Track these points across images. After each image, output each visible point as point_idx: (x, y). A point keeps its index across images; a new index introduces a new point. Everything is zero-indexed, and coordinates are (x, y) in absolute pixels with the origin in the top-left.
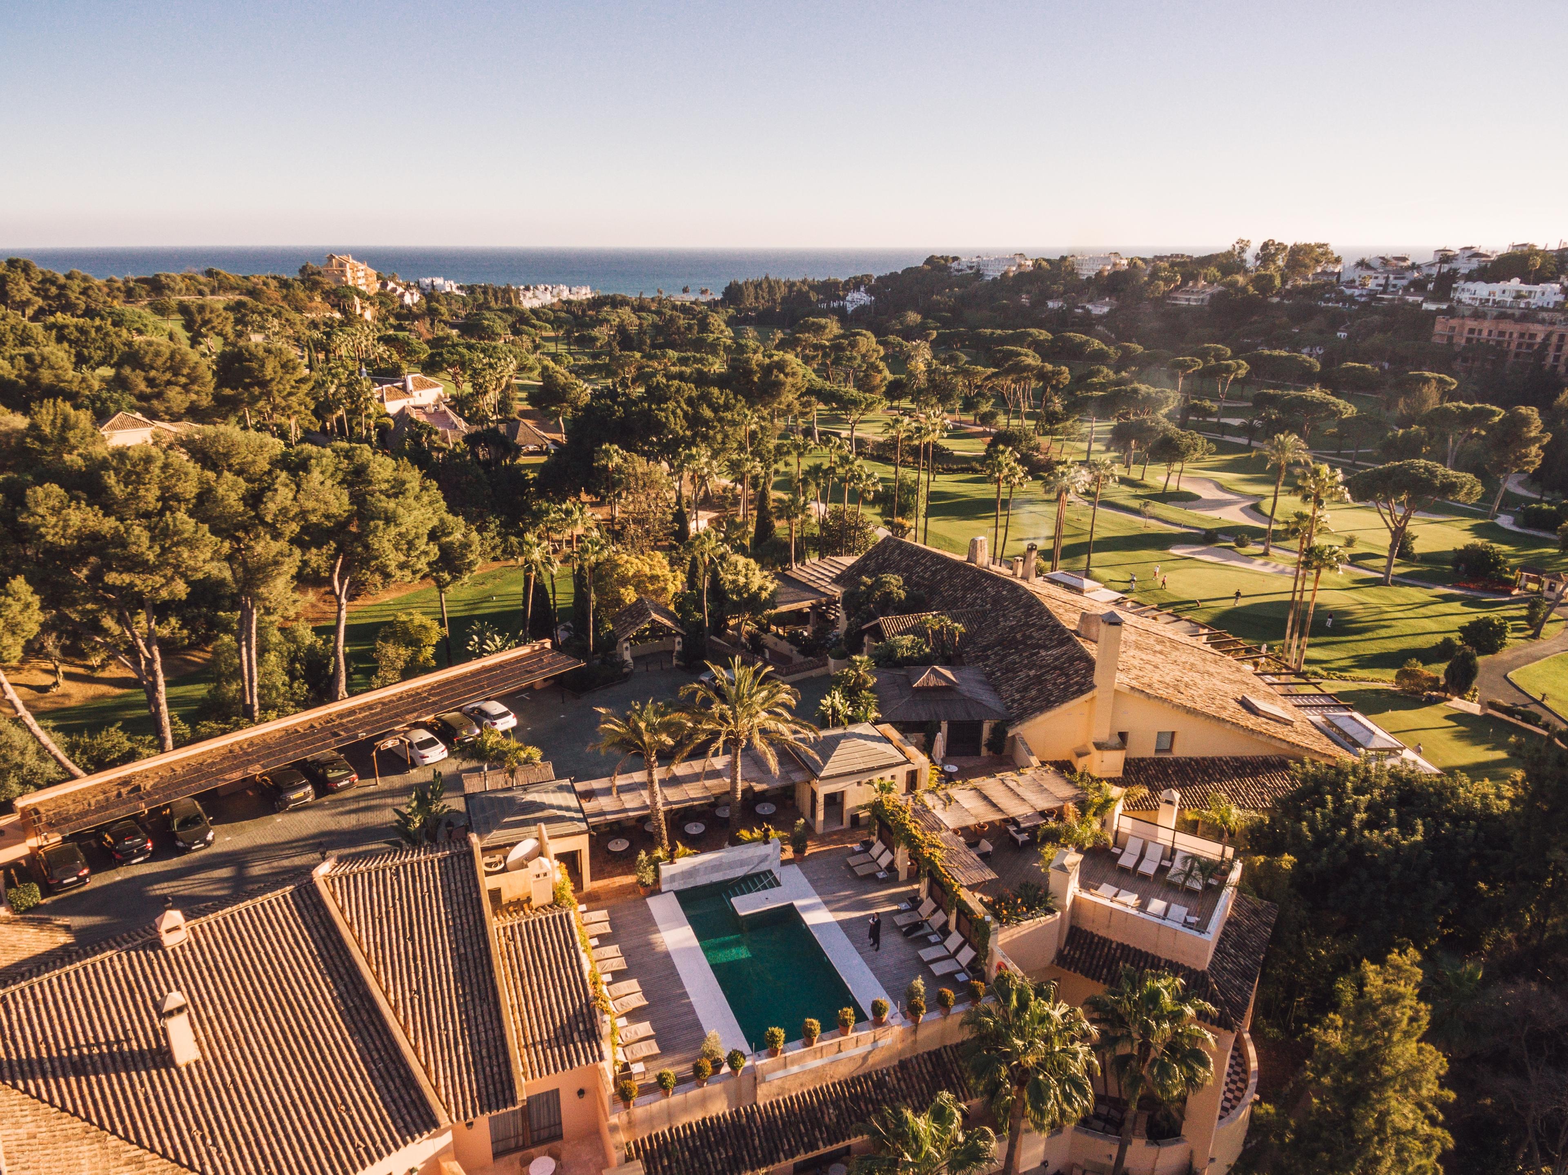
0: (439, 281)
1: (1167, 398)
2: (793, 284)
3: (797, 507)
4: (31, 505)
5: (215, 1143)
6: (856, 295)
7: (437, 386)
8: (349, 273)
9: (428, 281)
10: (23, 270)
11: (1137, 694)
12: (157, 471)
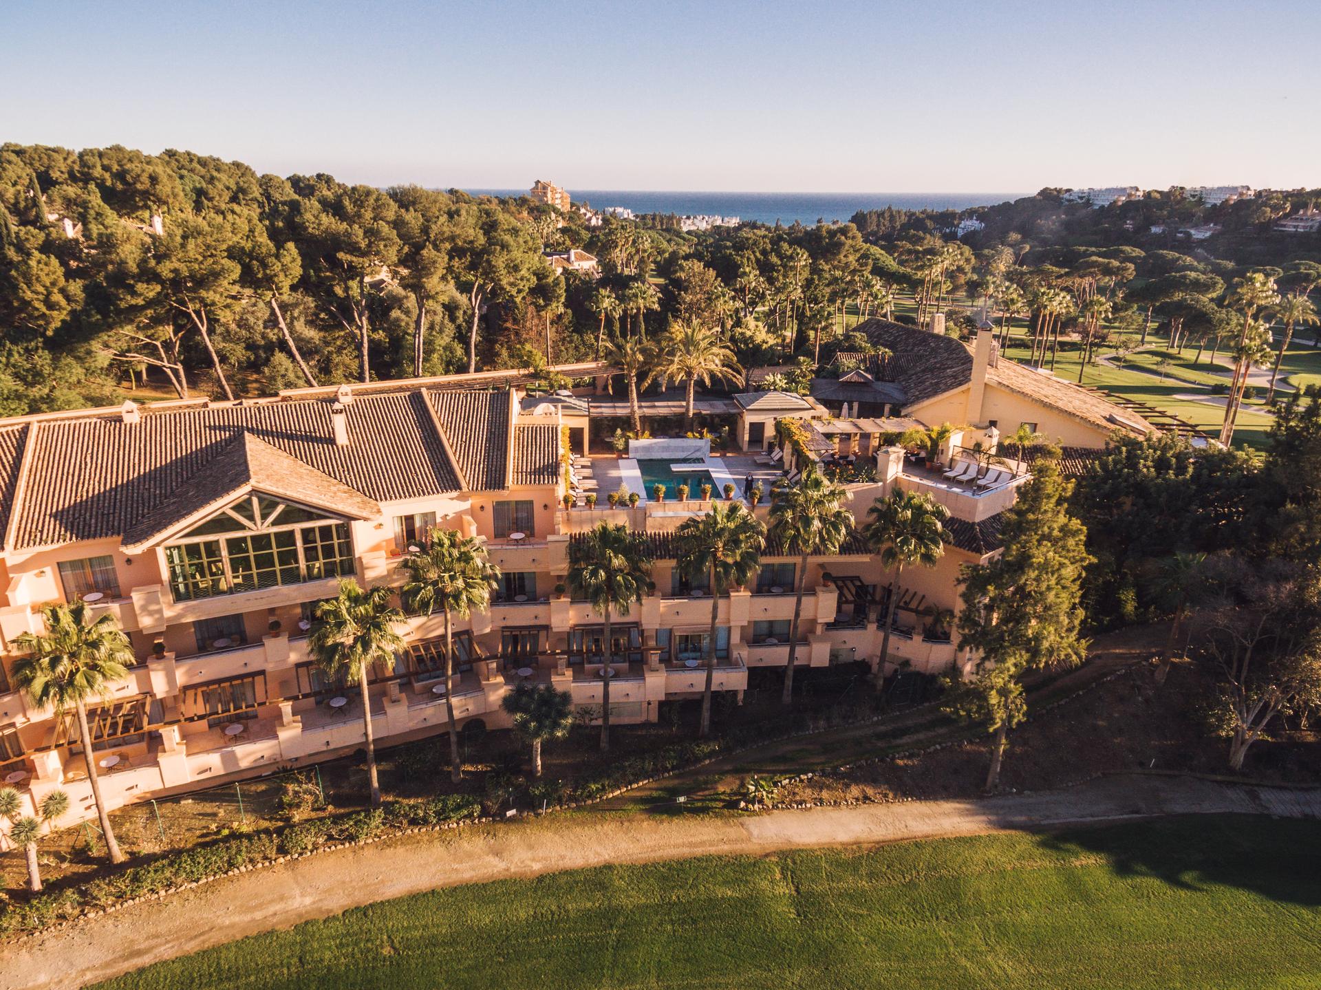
0: (619, 210)
1: (1216, 283)
2: (914, 214)
3: (822, 316)
4: (303, 211)
5: (349, 473)
6: (969, 223)
7: (592, 259)
8: (549, 195)
9: (611, 210)
10: (326, 182)
11: (1003, 388)
12: (372, 201)
